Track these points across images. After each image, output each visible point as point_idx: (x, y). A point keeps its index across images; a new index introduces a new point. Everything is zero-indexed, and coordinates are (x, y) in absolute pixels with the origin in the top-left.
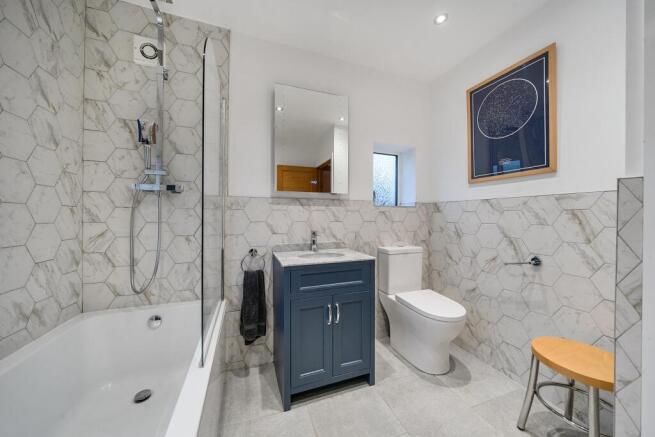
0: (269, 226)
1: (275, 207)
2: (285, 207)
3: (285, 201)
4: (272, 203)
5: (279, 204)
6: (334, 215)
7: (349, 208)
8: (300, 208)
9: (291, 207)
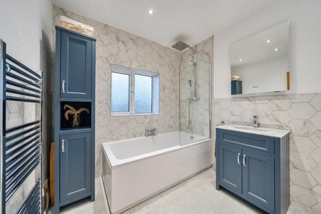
0: (230, 111)
1: (233, 102)
2: (238, 102)
3: (239, 99)
4: (231, 101)
5: (235, 101)
6: (277, 106)
7: (294, 101)
8: (249, 102)
9: (242, 102)
